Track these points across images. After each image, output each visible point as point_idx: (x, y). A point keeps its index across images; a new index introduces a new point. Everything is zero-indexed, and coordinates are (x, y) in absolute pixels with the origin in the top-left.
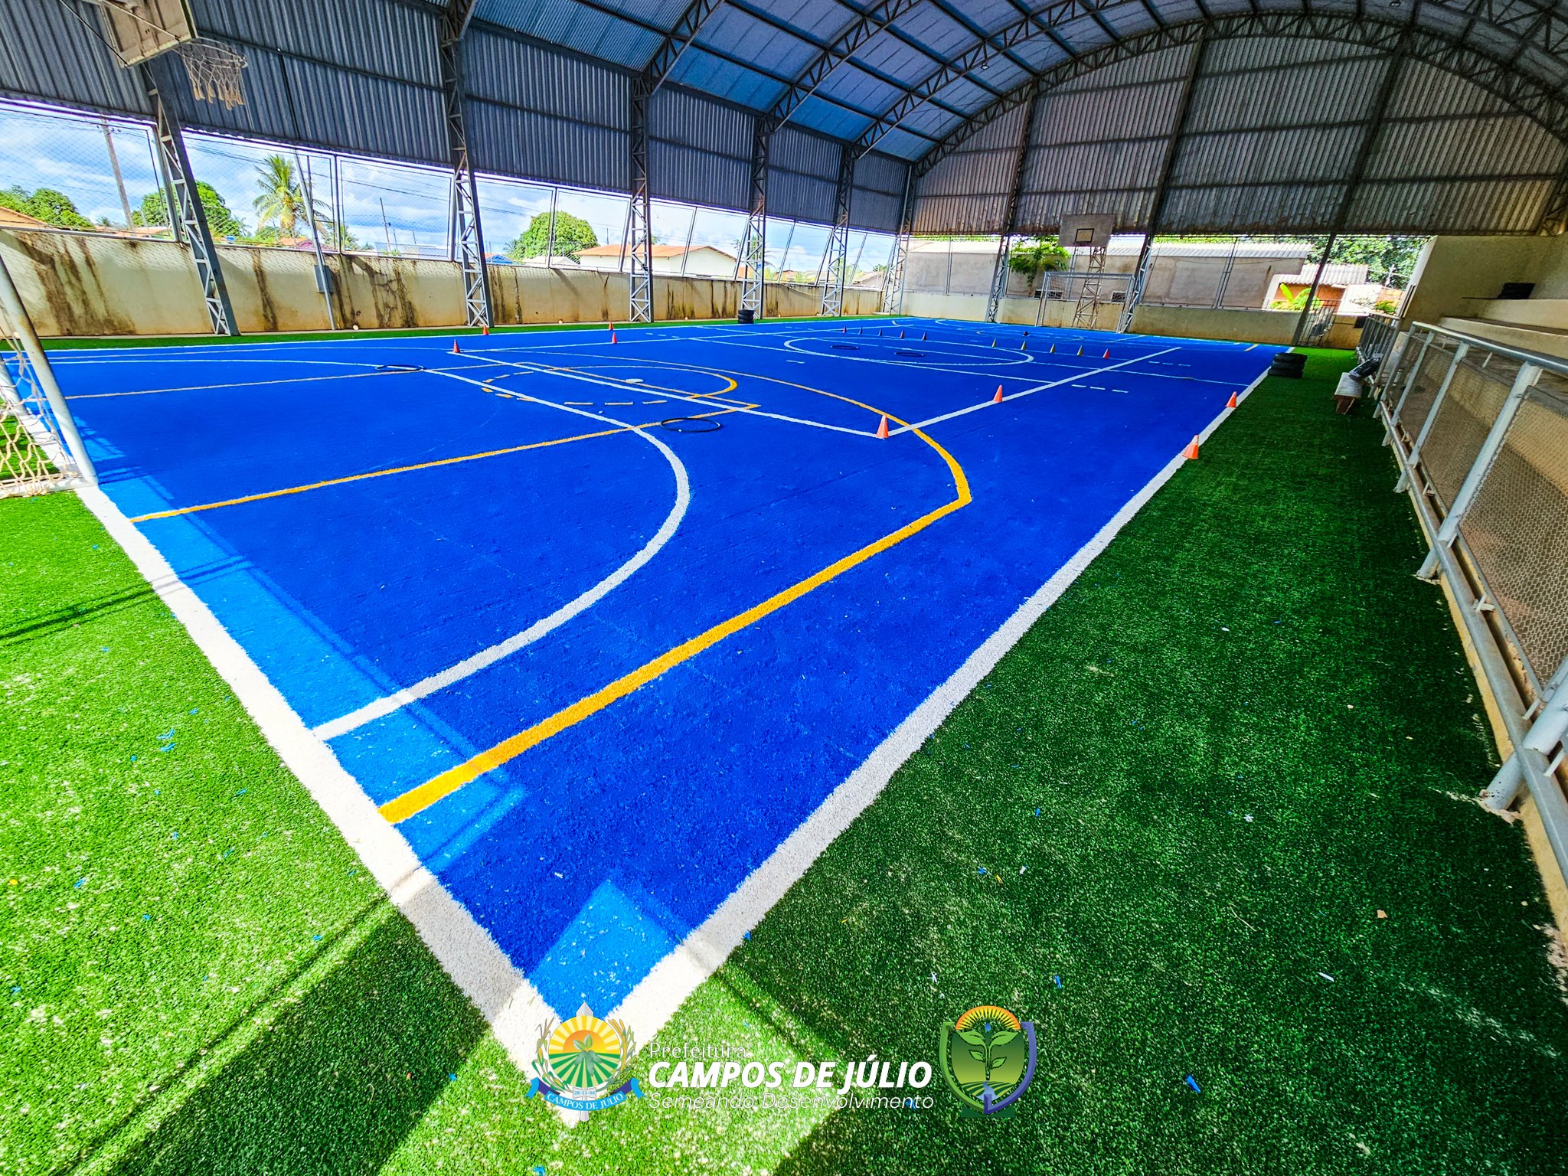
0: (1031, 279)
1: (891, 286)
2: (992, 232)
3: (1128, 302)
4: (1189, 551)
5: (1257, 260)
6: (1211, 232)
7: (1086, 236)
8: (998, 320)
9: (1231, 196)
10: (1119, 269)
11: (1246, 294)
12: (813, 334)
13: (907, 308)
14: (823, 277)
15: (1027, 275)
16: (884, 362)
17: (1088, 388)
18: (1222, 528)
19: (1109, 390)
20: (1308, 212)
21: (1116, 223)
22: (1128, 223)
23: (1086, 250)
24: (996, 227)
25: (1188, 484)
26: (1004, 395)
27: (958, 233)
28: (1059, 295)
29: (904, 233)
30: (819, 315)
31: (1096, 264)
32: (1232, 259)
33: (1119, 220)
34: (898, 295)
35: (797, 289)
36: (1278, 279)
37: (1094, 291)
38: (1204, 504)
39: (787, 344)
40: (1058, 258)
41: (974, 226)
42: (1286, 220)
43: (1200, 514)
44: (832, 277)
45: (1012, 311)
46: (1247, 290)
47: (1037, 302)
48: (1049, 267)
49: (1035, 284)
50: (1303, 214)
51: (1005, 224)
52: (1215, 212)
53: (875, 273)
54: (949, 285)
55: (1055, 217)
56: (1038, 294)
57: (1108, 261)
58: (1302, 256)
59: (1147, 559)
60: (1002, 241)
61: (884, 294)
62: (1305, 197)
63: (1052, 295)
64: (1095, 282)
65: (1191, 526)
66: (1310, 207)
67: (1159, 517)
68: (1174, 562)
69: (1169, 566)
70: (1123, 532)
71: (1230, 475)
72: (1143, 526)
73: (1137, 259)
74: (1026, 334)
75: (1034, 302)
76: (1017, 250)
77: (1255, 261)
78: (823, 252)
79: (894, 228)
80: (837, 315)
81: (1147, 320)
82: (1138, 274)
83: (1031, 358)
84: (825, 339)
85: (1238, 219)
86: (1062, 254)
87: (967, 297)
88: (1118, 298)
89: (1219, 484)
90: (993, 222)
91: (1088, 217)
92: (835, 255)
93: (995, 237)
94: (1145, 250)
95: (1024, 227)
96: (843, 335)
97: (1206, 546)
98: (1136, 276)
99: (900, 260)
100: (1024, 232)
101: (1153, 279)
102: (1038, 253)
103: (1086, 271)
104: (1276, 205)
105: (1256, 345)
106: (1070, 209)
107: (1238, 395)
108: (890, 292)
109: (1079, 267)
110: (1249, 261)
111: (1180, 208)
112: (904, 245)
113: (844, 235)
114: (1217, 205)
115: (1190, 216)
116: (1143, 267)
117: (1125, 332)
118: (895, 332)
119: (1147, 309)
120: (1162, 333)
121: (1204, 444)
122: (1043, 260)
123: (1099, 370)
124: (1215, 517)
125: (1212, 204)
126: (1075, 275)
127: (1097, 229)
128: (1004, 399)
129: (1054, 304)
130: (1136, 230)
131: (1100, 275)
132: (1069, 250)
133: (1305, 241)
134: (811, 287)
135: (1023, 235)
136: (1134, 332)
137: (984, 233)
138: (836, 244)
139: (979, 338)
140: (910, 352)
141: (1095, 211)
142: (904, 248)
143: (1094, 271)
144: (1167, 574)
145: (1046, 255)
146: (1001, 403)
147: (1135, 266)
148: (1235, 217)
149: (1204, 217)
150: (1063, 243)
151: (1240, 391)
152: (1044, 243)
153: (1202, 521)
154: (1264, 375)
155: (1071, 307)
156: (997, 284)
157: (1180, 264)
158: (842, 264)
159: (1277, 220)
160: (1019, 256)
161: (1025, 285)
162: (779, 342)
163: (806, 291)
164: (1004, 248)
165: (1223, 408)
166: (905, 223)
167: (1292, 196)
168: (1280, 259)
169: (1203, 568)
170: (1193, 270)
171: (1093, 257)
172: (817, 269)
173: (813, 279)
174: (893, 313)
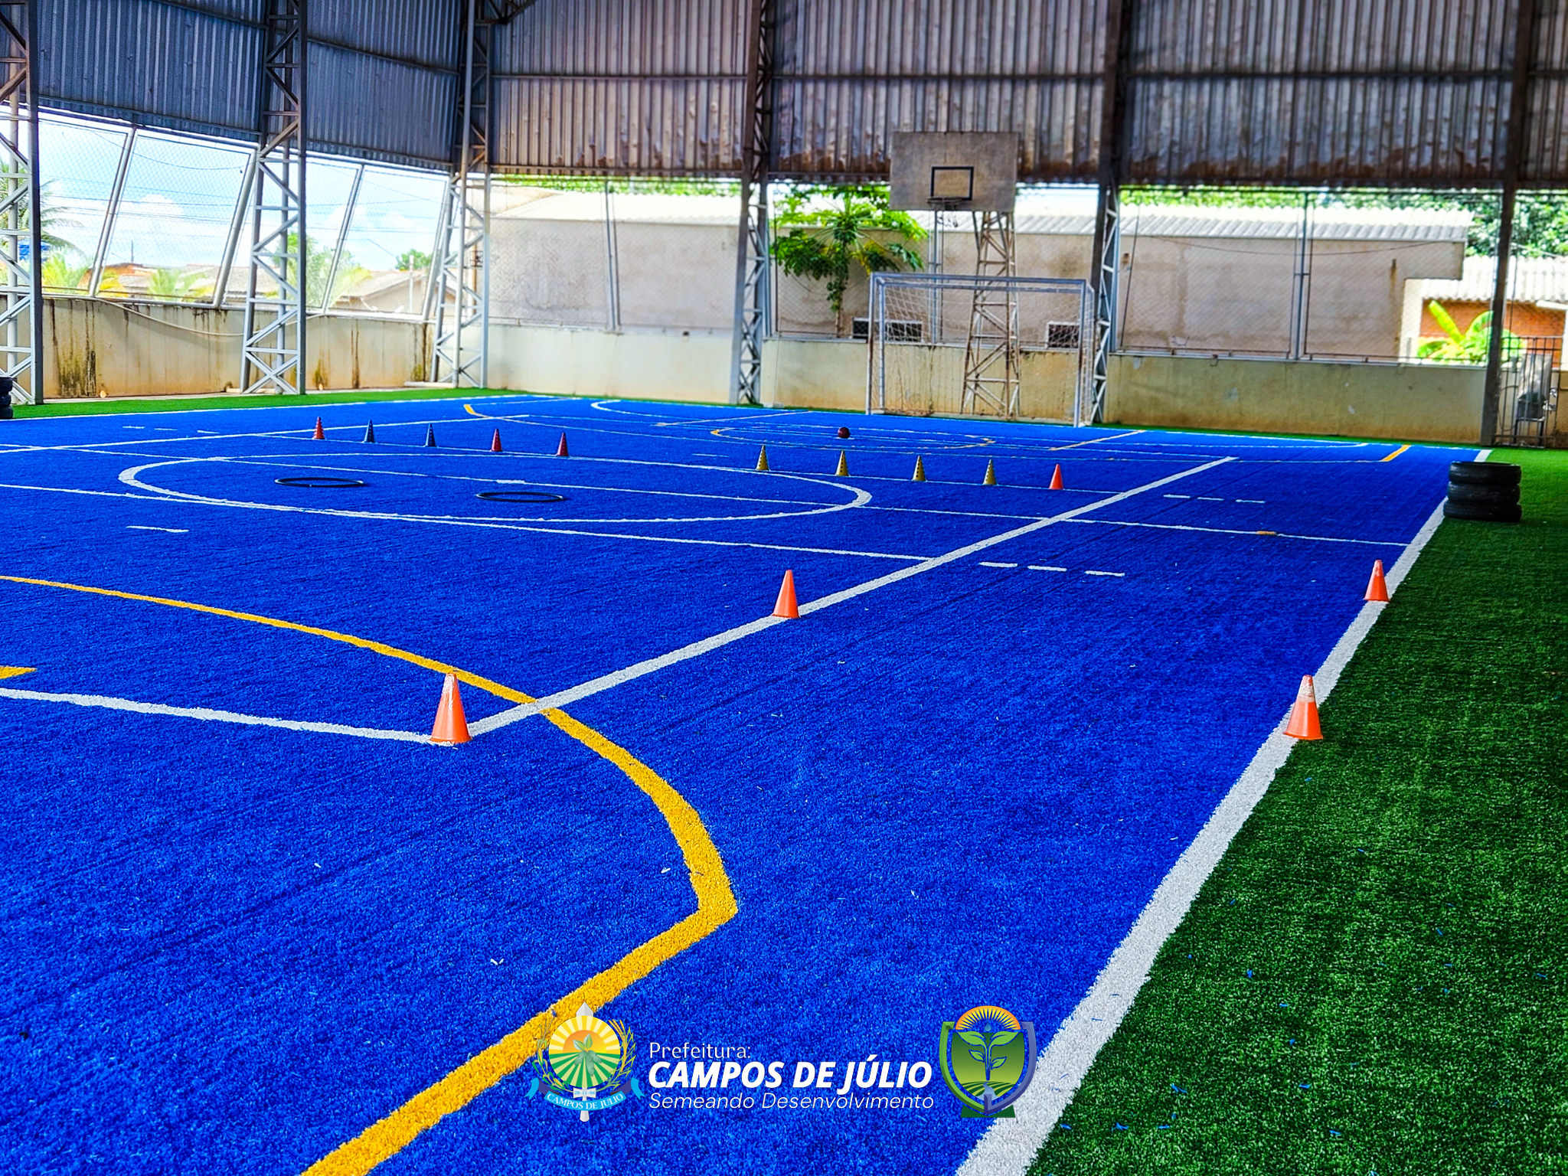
0: (837, 292)
1: (452, 309)
2: (713, 170)
3: (1088, 349)
4: (1345, 993)
5: (1362, 245)
6: (1247, 181)
7: (954, 185)
8: (767, 400)
9: (1273, 99)
10: (1051, 266)
11: (1355, 326)
12: (217, 448)
13: (506, 369)
14: (239, 284)
15: (824, 281)
16: (446, 520)
17: (1022, 569)
18: (1414, 918)
19: (1076, 570)
20: (1444, 140)
21: (1023, 154)
22: (1054, 157)
23: (963, 219)
24: (725, 159)
25: (1311, 807)
26: (801, 598)
27: (624, 171)
28: (914, 332)
29: (473, 168)
30: (236, 392)
31: (992, 254)
32: (1306, 243)
33: (1031, 149)
34: (472, 335)
35: (157, 315)
36: (1418, 290)
37: (1001, 322)
38: (1360, 860)
39: (127, 476)
40: (894, 238)
41: (667, 154)
42: (1402, 154)
43: (1353, 887)
44: (268, 286)
45: (800, 376)
46: (1354, 318)
47: (860, 348)
48: (878, 261)
49: (849, 303)
50: (1435, 144)
51: (748, 150)
52: (1247, 136)
53: (403, 276)
54: (617, 307)
55: (873, 138)
56: (860, 330)
57: (1020, 248)
58: (1456, 236)
59: (1244, 1031)
60: (746, 195)
61: (433, 330)
62: (1432, 105)
63: (896, 332)
64: (1000, 297)
65: (1337, 922)
66: (1445, 129)
67: (1256, 907)
68: (1314, 1031)
69: (1302, 1043)
70: (1169, 960)
71: (1406, 776)
72: (1217, 937)
73: (1090, 244)
74: (846, 433)
75: (853, 349)
76: (788, 217)
77: (1358, 247)
78: (229, 214)
79: (443, 153)
80: (290, 391)
81: (1143, 392)
82: (1101, 280)
83: (863, 498)
84: (258, 460)
85: (1299, 151)
86: (904, 230)
87: (674, 340)
88: (1062, 337)
89: (1386, 801)
90: (716, 146)
91: (954, 141)
92: (272, 222)
93: (727, 185)
94: (1105, 223)
95: (797, 159)
96: (312, 447)
97: (1384, 974)
98: (1095, 282)
99: (470, 237)
100: (799, 172)
101: (1137, 292)
102: (846, 228)
103: (972, 273)
104: (1373, 122)
105: (1405, 448)
106: (907, 119)
107: (1386, 569)
108: (450, 326)
109: (952, 261)
110: (1346, 248)
111: (1166, 123)
112: (475, 198)
113: (294, 169)
114: (1247, 118)
115: (1191, 141)
116: (1109, 262)
117: (1097, 421)
118: (473, 434)
119: (1137, 364)
120: (1183, 422)
121: (1331, 699)
122: (859, 245)
123: (1045, 522)
124: (1391, 891)
125: (1236, 115)
126: (943, 280)
127: (982, 169)
128: (805, 609)
129: (904, 353)
130: (1075, 173)
131: (1008, 281)
132: (922, 219)
133: (1456, 204)
134: (201, 310)
135: (799, 179)
136: (1118, 423)
137: (695, 171)
138: (273, 193)
139: (719, 446)
140: (523, 491)
141: (968, 126)
142: (479, 205)
143: (991, 271)
144: (1299, 1069)
145: (865, 231)
146: (796, 621)
147: (1088, 259)
148: (1292, 145)
149: (1225, 145)
150: (904, 201)
151: (1389, 559)
152: (855, 200)
153: (1364, 905)
154: (1437, 518)
155: (950, 361)
156: (749, 303)
157: (1193, 255)
158: (294, 249)
159: (1385, 154)
160: (796, 232)
161: (824, 307)
162: (105, 472)
163: (187, 322)
164: (754, 212)
165: (1359, 604)
166: (474, 141)
167: (1403, 102)
168: (1412, 243)
169: (1389, 1040)
170: (1227, 268)
171: (982, 238)
172: (217, 260)
173: (207, 288)
174: (465, 382)
